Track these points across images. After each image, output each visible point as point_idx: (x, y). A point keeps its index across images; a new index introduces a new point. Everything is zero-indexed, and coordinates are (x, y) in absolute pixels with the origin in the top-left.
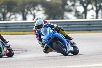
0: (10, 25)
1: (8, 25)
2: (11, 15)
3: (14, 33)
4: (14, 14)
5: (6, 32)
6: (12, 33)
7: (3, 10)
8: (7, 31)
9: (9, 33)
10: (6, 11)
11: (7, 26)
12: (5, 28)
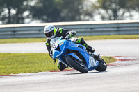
0: (123, 25)
1: (120, 26)
2: (124, 13)
3: (129, 36)
4: (129, 11)
5: (118, 36)
6: (126, 36)
7: (114, 6)
8: (119, 34)
9: (121, 36)
10: (118, 7)
11: (118, 28)
12: (116, 29)
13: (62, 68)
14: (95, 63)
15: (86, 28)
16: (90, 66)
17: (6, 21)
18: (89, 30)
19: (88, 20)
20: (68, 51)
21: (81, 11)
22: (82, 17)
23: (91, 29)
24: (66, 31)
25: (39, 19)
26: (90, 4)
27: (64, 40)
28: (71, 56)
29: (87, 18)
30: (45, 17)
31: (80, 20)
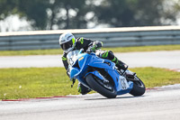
13: (84, 91)
14: (128, 85)
15: (168, 35)
16: (119, 89)
17: (63, 25)
18: (170, 37)
19: (169, 25)
20: (89, 69)
21: (160, 13)
22: (162, 20)
23: (174, 36)
24: (90, 41)
25: (106, 22)
26: (171, 4)
27: (85, 54)
28: (93, 76)
29: (168, 21)
30: (114, 20)
31: (160, 24)
